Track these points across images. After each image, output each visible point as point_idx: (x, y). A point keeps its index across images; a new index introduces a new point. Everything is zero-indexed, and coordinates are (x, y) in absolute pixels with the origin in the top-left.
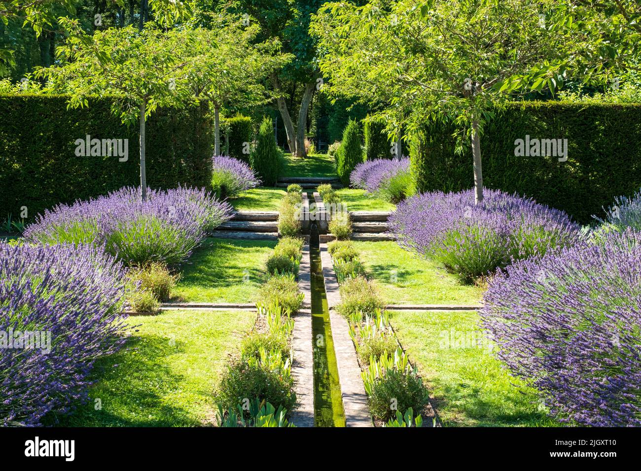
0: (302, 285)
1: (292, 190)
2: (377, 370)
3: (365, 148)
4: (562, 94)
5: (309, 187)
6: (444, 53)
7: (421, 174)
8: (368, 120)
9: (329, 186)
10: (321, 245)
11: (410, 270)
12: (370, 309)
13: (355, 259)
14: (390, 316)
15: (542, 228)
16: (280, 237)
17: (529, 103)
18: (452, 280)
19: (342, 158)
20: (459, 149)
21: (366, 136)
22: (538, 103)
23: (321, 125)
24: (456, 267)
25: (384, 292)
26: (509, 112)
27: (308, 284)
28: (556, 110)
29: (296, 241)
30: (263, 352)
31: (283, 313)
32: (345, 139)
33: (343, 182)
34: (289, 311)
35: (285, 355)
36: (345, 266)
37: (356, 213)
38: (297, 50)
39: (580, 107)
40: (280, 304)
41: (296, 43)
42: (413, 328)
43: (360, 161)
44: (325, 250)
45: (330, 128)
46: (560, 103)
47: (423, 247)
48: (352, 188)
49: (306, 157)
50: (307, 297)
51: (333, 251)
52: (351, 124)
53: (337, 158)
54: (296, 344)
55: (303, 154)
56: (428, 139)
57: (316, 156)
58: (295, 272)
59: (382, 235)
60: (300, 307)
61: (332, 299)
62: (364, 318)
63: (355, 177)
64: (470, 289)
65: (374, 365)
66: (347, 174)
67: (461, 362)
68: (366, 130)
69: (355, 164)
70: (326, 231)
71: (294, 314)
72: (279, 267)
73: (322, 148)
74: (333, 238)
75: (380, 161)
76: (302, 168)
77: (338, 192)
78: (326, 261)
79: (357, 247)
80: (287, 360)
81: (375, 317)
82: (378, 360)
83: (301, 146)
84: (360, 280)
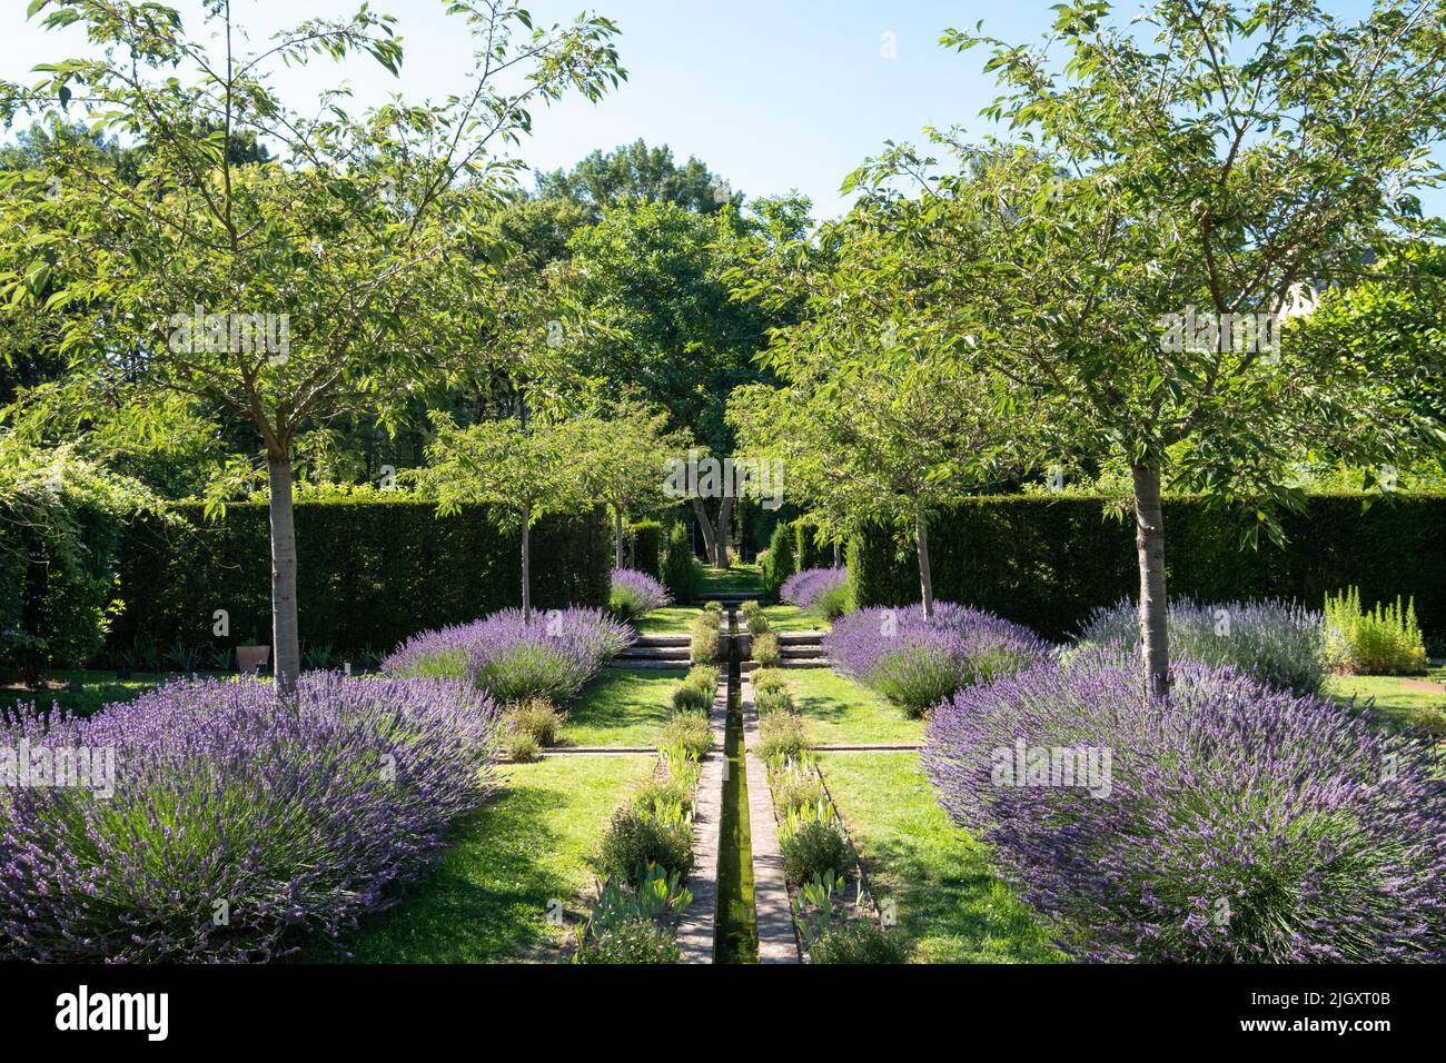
0: (716, 723)
1: (710, 609)
2: (796, 823)
3: (798, 556)
4: (1027, 486)
5: (732, 604)
6: (879, 441)
7: (860, 586)
8: (799, 523)
9: (755, 602)
10: (743, 675)
11: (847, 703)
12: (794, 750)
13: (781, 690)
14: (818, 758)
15: (1002, 648)
16: (693, 665)
17: (987, 497)
18: (897, 714)
19: (771, 568)
20: (900, 556)
21: (799, 541)
22: (998, 498)
23: (748, 528)
24: (900, 697)
25: (814, 730)
26: (962, 509)
27: (722, 722)
28: (1021, 505)
29: (711, 669)
30: (658, 803)
31: (688, 757)
32: (773, 545)
33: (771, 598)
34: (695, 755)
35: (686, 808)
36: (770, 699)
37: (784, 634)
38: (714, 441)
39: (1049, 501)
40: (685, 746)
41: (713, 433)
42: (844, 772)
43: (792, 571)
44: (746, 680)
45: (756, 533)
46: (1025, 497)
47: (862, 674)
48: (782, 604)
49: (729, 568)
50: (719, 738)
51: (755, 680)
52: (780, 527)
53: (765, 568)
54: (702, 795)
55: (726, 564)
56: (867, 544)
57: (742, 567)
58: (708, 708)
59: (816, 661)
60: (710, 750)
61: (751, 740)
62: (787, 762)
63: (786, 592)
64: (916, 724)
65: (793, 818)
66: (777, 588)
67: (899, 812)
68: (798, 535)
69: (786, 576)
70: (748, 657)
71: (703, 758)
72: (686, 701)
73: (748, 557)
74: (757, 666)
75: (816, 572)
76: (725, 582)
77: (766, 611)
78: (748, 694)
79: (785, 675)
80: (689, 813)
81: (799, 759)
82: (798, 811)
83: (723, 555)
84: (784, 715)
